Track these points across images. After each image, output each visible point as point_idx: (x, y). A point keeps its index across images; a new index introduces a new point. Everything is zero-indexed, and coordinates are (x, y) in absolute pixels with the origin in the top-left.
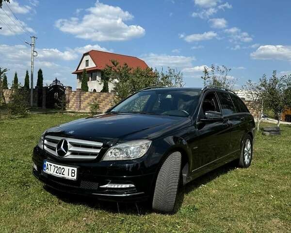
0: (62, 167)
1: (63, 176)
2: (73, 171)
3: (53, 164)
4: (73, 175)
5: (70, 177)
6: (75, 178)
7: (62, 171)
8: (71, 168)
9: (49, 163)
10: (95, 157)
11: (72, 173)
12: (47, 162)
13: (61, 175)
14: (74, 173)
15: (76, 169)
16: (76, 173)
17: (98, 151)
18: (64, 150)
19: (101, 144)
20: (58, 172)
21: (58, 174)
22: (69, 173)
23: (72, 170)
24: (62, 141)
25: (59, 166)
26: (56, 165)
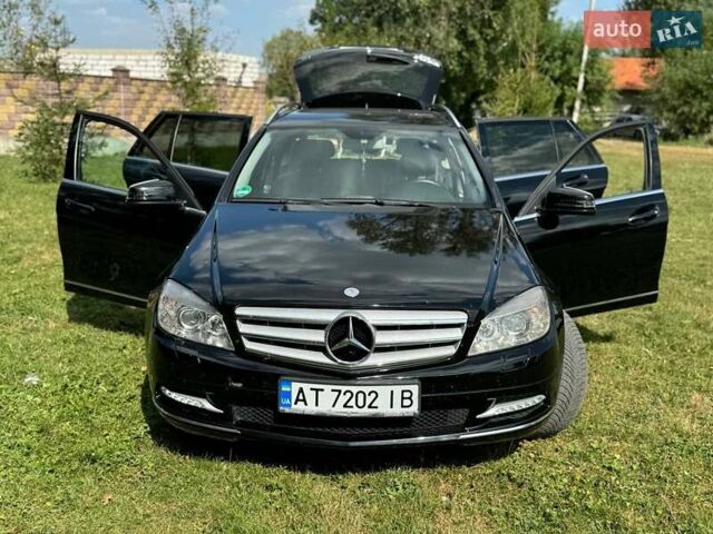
0: (367, 389)
1: (373, 411)
3: (327, 388)
4: (407, 402)
5: (397, 411)
6: (415, 409)
7: (370, 399)
8: (397, 390)
10: (453, 350)
11: (403, 398)
13: (366, 412)
14: (410, 398)
15: (415, 389)
16: (415, 398)
17: (458, 333)
18: (361, 346)
20: (352, 402)
21: (355, 409)
22: (394, 400)
23: (403, 392)
24: (343, 322)
25: (355, 389)
26: (344, 389)
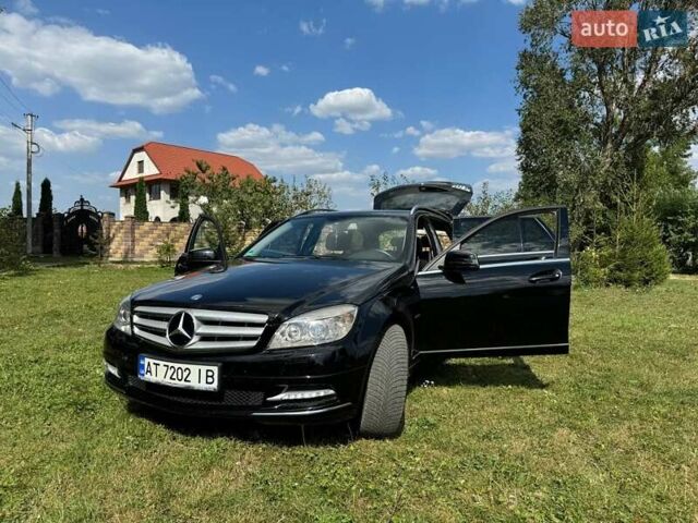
0: (184, 366)
1: (187, 384)
2: (210, 374)
3: (162, 363)
4: (210, 380)
5: (203, 386)
6: (215, 385)
7: (185, 374)
8: (204, 368)
9: (152, 361)
10: (254, 343)
11: (207, 376)
12: (147, 360)
13: (182, 384)
14: (212, 377)
15: (215, 369)
16: (216, 377)
17: (259, 331)
18: (186, 334)
19: (263, 318)
20: (175, 377)
21: (177, 381)
22: (201, 377)
23: (208, 371)
24: (179, 315)
25: (177, 366)
26: (170, 364)
